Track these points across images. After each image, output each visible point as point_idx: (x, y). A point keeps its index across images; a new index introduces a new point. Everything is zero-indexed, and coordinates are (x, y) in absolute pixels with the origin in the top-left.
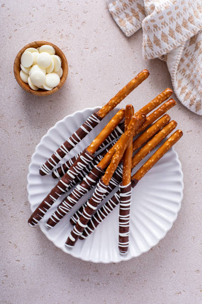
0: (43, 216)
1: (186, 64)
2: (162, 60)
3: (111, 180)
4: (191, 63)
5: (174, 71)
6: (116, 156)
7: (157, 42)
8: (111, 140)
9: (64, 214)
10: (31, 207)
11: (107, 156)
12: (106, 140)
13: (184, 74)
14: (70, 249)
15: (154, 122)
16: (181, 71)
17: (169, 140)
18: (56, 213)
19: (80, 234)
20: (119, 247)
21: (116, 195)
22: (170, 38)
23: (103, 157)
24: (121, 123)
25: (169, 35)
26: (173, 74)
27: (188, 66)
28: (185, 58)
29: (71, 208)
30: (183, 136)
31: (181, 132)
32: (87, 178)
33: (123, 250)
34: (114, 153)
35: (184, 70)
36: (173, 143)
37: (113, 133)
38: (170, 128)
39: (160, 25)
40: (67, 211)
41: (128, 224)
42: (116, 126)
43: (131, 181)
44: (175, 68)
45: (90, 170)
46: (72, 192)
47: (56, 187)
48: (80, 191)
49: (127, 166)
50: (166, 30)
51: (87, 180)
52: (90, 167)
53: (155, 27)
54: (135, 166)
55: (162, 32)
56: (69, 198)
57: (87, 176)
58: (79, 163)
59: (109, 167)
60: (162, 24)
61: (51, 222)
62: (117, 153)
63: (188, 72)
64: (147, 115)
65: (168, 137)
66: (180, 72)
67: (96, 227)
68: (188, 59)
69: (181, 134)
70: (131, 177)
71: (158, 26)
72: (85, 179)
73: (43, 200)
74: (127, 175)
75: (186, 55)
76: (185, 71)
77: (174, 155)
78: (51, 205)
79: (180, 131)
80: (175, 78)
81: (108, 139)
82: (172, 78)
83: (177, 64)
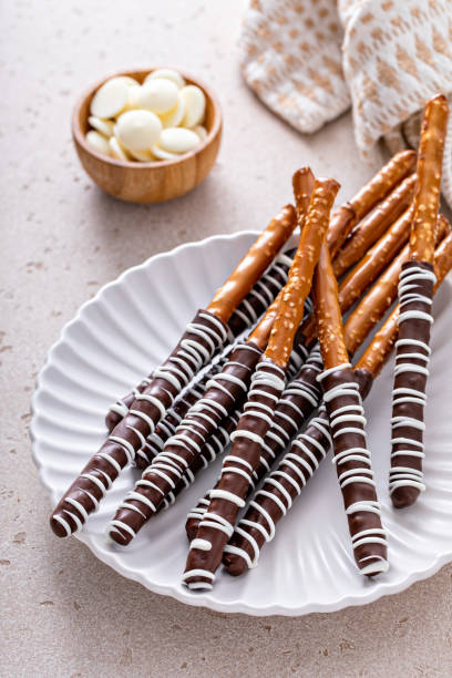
7: (387, 77)
22: (421, 66)
25: (419, 57)
39: (387, 27)
48: (205, 411)
50: (407, 41)
53: (377, 35)
55: (398, 46)
60: (393, 22)
71: (384, 29)
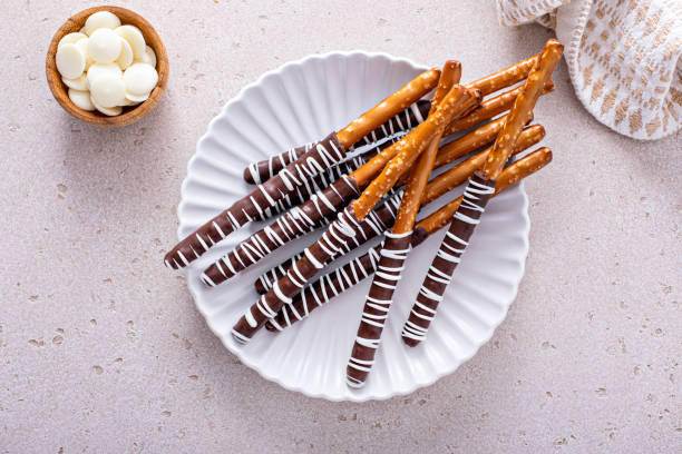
0: (200, 254)
1: (601, 32)
2: (546, 25)
3: (369, 217)
4: (610, 31)
5: (573, 52)
6: (396, 162)
8: (392, 131)
9: (248, 263)
10: (180, 229)
11: (376, 161)
12: (383, 126)
13: (596, 56)
14: (240, 343)
15: (497, 117)
16: (588, 48)
17: (519, 164)
18: (231, 256)
19: (272, 315)
20: (349, 367)
21: (372, 251)
23: (367, 162)
24: (423, 98)
26: (572, 58)
27: (604, 36)
28: (597, 20)
29: (266, 253)
30: (550, 164)
31: (550, 153)
32: (319, 198)
33: (356, 375)
34: (393, 156)
35: (596, 47)
36: (525, 172)
37: (402, 115)
38: (527, 138)
40: (257, 258)
41: (382, 321)
42: (411, 102)
43: (413, 228)
44: (575, 46)
45: (329, 182)
46: (278, 220)
47: (248, 198)
48: (298, 220)
49: (413, 192)
51: (319, 200)
52: (332, 177)
54: (429, 201)
56: (268, 230)
57: (319, 193)
58: (310, 160)
59: (375, 183)
61: (214, 272)
62: (401, 157)
63: (603, 51)
64: (486, 98)
65: (518, 157)
66: (586, 51)
67: (310, 310)
68: (604, 22)
69: (548, 157)
70: (416, 223)
72: (313, 198)
73: (209, 219)
74: (407, 211)
75: (600, 13)
76: (598, 48)
77: (520, 200)
78: (226, 234)
79: (547, 150)
80: (576, 66)
81: (387, 125)
82: (570, 66)
83: (580, 37)
